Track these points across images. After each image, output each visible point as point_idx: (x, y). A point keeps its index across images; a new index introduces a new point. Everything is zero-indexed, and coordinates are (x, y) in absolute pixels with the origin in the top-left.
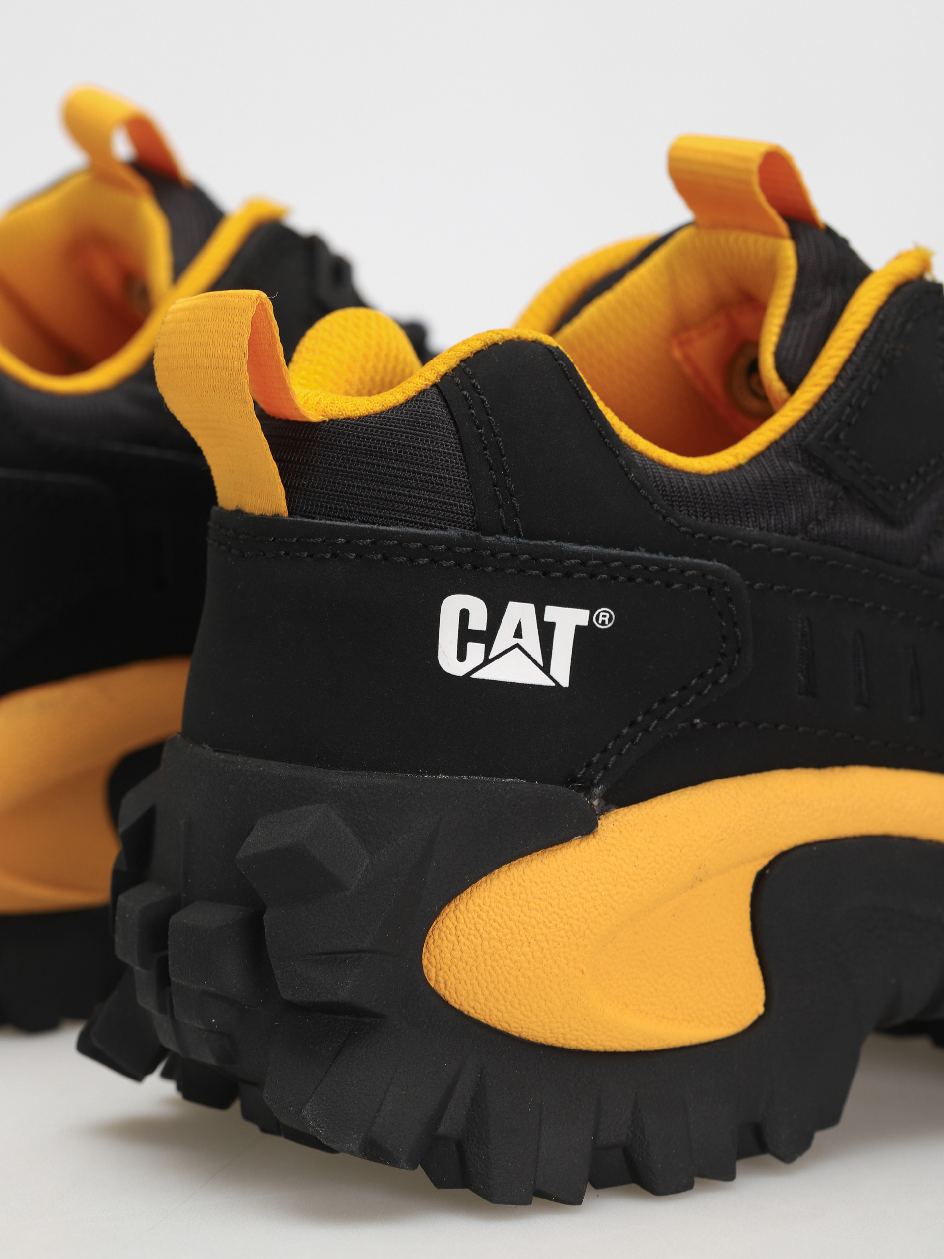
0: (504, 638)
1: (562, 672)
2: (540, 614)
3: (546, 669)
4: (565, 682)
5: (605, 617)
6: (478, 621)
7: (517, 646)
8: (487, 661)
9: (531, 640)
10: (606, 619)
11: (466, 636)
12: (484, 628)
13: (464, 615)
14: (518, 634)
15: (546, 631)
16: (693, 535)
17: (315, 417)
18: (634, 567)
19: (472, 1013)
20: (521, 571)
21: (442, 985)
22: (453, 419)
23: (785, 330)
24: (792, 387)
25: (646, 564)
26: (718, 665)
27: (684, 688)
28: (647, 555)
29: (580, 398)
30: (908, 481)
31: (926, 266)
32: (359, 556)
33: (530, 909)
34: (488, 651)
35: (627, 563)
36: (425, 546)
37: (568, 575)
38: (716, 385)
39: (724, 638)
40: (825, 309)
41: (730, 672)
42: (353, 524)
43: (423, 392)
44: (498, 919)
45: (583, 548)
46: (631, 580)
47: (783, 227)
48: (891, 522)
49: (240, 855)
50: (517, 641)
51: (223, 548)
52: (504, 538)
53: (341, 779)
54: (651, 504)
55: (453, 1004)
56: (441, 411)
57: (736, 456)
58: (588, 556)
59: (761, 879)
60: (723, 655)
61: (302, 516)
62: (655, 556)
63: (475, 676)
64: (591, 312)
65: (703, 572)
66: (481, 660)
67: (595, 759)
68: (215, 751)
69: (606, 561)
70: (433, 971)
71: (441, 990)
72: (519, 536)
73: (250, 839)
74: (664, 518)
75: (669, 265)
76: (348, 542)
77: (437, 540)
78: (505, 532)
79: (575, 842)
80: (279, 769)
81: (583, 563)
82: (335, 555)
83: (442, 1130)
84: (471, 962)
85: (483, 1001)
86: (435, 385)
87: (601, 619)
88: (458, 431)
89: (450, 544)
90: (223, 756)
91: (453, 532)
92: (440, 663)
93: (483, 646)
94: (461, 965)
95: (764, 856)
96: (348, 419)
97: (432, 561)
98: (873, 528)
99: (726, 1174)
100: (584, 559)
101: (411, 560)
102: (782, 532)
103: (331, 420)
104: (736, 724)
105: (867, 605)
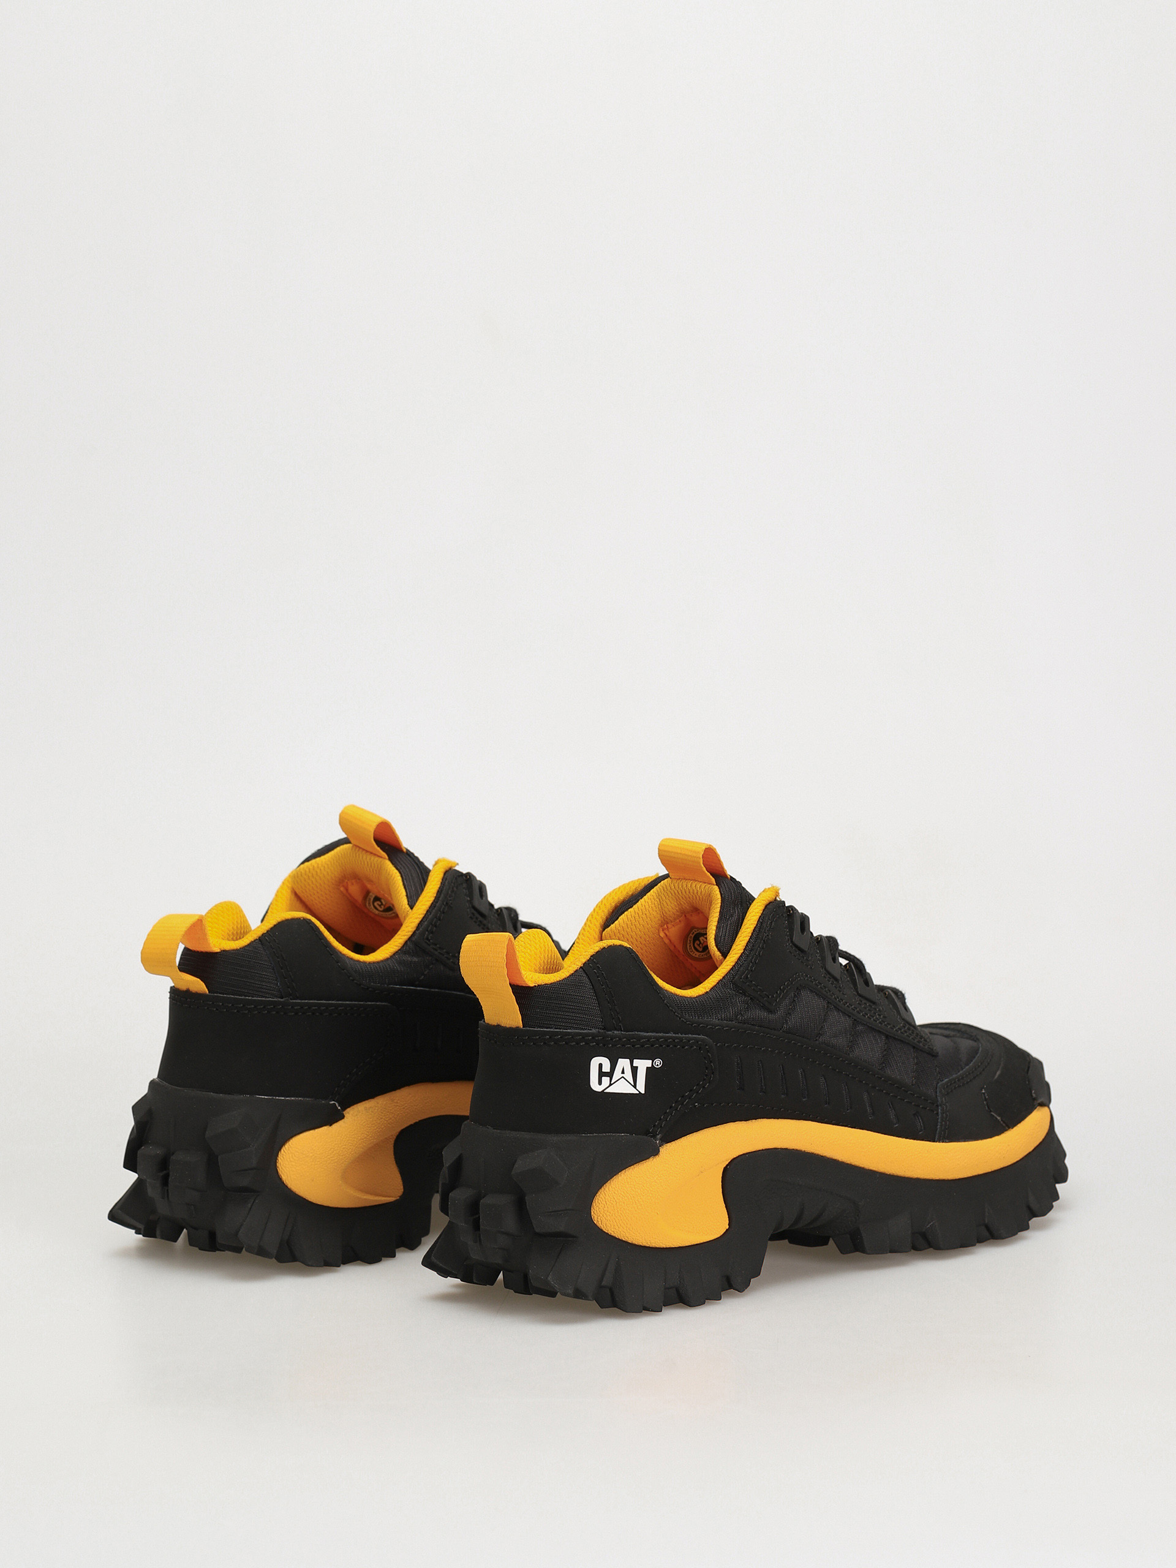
0: (617, 1074)
1: (641, 1087)
2: (632, 1063)
3: (635, 1086)
4: (643, 1092)
5: (658, 1063)
6: (606, 1068)
7: (623, 1077)
8: (611, 1085)
9: (628, 1075)
10: (659, 1064)
11: (602, 1074)
12: (609, 1071)
13: (601, 1066)
14: (623, 1072)
15: (634, 1070)
16: (692, 1025)
17: (532, 985)
18: (660, 1040)
19: (613, 1234)
20: (623, 1045)
21: (600, 1223)
22: (591, 982)
23: (718, 927)
24: (725, 955)
25: (674, 1039)
26: (704, 1080)
27: (691, 1090)
28: (674, 1035)
29: (642, 969)
30: (777, 993)
31: (777, 894)
32: (555, 1043)
33: (635, 1188)
34: (611, 1081)
35: (666, 1039)
36: (583, 1038)
37: (642, 1046)
38: (680, 947)
39: (707, 1068)
40: (735, 917)
41: (709, 1083)
42: (552, 1030)
43: (576, 971)
44: (622, 1193)
45: (648, 1034)
46: (668, 1046)
47: (713, 880)
48: (770, 1011)
49: (513, 1173)
50: (623, 1075)
51: (492, 1042)
52: (615, 1032)
53: (554, 1138)
54: (674, 1013)
55: (605, 1230)
56: (585, 979)
57: (705, 988)
58: (650, 1037)
59: (725, 1170)
60: (706, 1075)
61: (529, 1027)
62: (677, 1035)
63: (605, 1091)
64: (622, 918)
65: (697, 1041)
66: (608, 1085)
67: (656, 1124)
68: (494, 1129)
69: (657, 1039)
70: (596, 1217)
71: (599, 1225)
72: (622, 1031)
73: (516, 1166)
74: (680, 1019)
75: (659, 896)
76: (550, 1037)
77: (588, 1035)
78: (616, 1029)
79: (651, 1159)
80: (526, 1135)
81: (648, 1041)
82: (545, 1043)
83: (604, 1283)
84: (612, 1212)
85: (617, 1228)
86: (581, 967)
87: (657, 1064)
88: (593, 988)
89: (594, 1036)
90: (499, 1131)
91: (594, 1031)
92: (592, 1086)
93: (609, 1078)
94: (608, 1214)
95: (727, 1160)
96: (546, 984)
97: (586, 1044)
98: (764, 1014)
99: (718, 1298)
100: (649, 1038)
101: (577, 1044)
102: (727, 1020)
103: (538, 985)
104: (712, 1104)
105: (763, 1049)
